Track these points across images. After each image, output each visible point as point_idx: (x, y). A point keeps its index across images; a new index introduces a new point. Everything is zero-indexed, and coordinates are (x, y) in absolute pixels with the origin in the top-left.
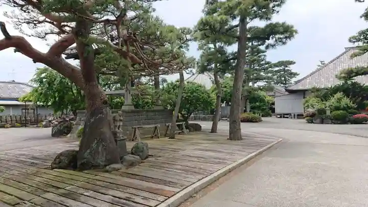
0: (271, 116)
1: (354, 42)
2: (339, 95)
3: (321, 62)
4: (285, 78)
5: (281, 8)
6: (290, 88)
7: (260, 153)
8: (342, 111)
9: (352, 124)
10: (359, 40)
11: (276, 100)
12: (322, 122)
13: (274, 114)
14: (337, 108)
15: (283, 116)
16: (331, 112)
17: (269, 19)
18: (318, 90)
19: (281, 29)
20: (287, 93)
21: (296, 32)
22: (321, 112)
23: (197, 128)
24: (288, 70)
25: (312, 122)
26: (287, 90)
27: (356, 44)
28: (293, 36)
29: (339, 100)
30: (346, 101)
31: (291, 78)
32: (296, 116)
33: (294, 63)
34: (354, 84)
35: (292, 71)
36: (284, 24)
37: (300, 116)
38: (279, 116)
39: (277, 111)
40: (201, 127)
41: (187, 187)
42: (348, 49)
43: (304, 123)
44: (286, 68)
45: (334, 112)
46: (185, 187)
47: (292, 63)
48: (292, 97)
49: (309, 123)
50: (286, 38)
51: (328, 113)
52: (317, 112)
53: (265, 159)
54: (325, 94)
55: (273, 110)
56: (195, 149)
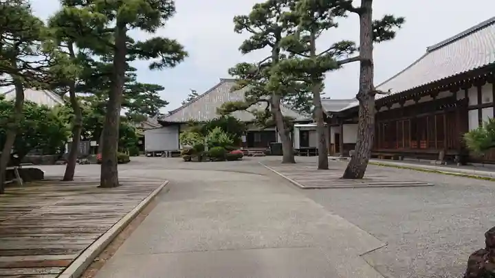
0: (138, 155)
1: (233, 75)
2: (217, 130)
3: (193, 91)
4: (152, 106)
5: (167, 22)
6: (163, 120)
7: (152, 199)
8: (220, 148)
9: (229, 160)
10: (237, 73)
11: (146, 134)
12: (200, 160)
13: (142, 152)
14: (216, 144)
15: (154, 154)
16: (209, 148)
17: (153, 31)
18: (196, 124)
19: (170, 48)
20: (160, 126)
21: (186, 55)
22: (199, 148)
23: (38, 175)
24: (155, 96)
25: (190, 160)
26: (160, 122)
27: (235, 77)
28: (182, 59)
29: (217, 135)
30: (224, 137)
31: (160, 107)
32: (170, 154)
33: (163, 88)
34: (232, 119)
35: (160, 98)
36: (174, 41)
37: (175, 154)
38: (149, 155)
39: (148, 147)
40: (43, 173)
41: (83, 252)
42: (224, 81)
43: (180, 162)
44: (153, 94)
45: (212, 149)
46: (81, 251)
47: (160, 88)
48: (165, 130)
49: (186, 161)
50: (174, 59)
51: (206, 149)
52: (195, 149)
53: (163, 204)
54: (203, 129)
55: (142, 147)
56: (57, 205)
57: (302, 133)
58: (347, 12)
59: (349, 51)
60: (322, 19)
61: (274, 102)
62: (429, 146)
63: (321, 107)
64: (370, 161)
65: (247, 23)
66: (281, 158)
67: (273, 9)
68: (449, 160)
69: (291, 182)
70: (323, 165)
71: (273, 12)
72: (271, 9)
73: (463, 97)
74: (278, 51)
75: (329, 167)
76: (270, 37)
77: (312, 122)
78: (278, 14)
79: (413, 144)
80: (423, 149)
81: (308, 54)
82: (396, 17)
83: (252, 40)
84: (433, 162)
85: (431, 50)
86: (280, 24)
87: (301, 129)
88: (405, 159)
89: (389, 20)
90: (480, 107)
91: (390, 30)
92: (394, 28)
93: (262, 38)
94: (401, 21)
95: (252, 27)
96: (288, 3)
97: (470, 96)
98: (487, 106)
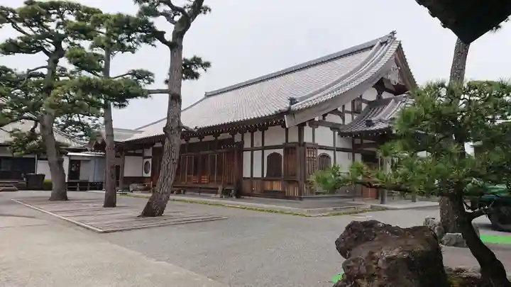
57: (72, 162)
58: (158, 42)
59: (146, 81)
60: (128, 41)
61: (46, 122)
62: (211, 181)
63: (113, 136)
64: (172, 197)
65: (14, 17)
66: (48, 194)
67: (54, 13)
68: (226, 193)
69: (78, 225)
70: (110, 203)
71: (54, 17)
72: (51, 12)
73: (240, 140)
74: (56, 62)
75: (117, 205)
76: (46, 43)
77: (86, 150)
78: (60, 20)
79: (194, 179)
80: (204, 183)
81: (100, 74)
82: (204, 60)
83: (19, 41)
84: (213, 195)
85: (208, 96)
86: (62, 32)
87: (72, 158)
88: (188, 193)
89: (197, 61)
90: (252, 150)
91: (195, 71)
92: (200, 70)
93: (35, 41)
94: (207, 65)
95: (20, 25)
96: (74, 12)
97: (245, 139)
98: (258, 149)
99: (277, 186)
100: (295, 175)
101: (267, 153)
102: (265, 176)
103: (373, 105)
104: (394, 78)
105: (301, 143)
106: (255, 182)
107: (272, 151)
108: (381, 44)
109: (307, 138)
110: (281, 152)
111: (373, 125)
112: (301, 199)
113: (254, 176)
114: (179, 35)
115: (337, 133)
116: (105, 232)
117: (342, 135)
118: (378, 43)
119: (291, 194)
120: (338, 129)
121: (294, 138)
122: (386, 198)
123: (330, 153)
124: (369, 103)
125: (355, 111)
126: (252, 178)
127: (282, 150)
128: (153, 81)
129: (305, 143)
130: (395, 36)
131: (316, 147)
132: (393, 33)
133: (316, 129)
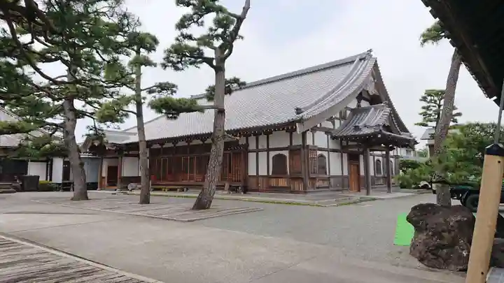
64: (152, 193)
68: (233, 189)
73: (244, 142)
79: (198, 177)
82: (241, 80)
84: (220, 192)
88: (190, 190)
89: (235, 81)
90: (257, 151)
94: (243, 84)
97: (249, 142)
98: (262, 150)
99: (282, 183)
100: (300, 173)
101: (272, 154)
102: (270, 174)
103: (355, 112)
104: (372, 90)
105: (304, 146)
106: (260, 179)
107: (278, 152)
108: (361, 60)
109: (309, 142)
110: (286, 153)
111: (360, 130)
112: (306, 192)
113: (260, 174)
114: (222, 60)
115: (329, 136)
116: (188, 221)
117: (334, 138)
118: (358, 59)
119: (297, 189)
120: (330, 133)
121: (297, 142)
122: (371, 191)
123: (325, 154)
124: (352, 110)
125: (343, 117)
126: (258, 176)
127: (288, 151)
128: (175, 92)
129: (308, 146)
130: (372, 53)
131: (316, 149)
132: (370, 51)
133: (315, 134)
